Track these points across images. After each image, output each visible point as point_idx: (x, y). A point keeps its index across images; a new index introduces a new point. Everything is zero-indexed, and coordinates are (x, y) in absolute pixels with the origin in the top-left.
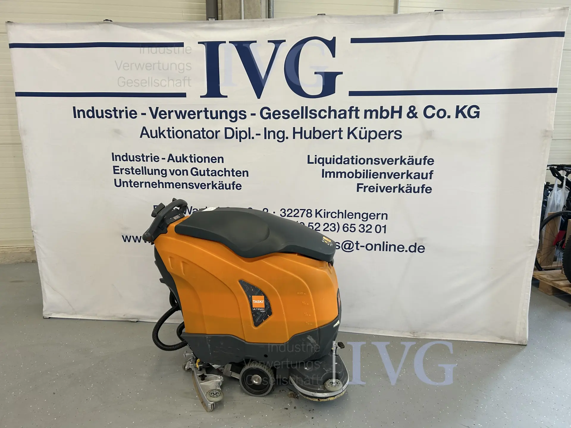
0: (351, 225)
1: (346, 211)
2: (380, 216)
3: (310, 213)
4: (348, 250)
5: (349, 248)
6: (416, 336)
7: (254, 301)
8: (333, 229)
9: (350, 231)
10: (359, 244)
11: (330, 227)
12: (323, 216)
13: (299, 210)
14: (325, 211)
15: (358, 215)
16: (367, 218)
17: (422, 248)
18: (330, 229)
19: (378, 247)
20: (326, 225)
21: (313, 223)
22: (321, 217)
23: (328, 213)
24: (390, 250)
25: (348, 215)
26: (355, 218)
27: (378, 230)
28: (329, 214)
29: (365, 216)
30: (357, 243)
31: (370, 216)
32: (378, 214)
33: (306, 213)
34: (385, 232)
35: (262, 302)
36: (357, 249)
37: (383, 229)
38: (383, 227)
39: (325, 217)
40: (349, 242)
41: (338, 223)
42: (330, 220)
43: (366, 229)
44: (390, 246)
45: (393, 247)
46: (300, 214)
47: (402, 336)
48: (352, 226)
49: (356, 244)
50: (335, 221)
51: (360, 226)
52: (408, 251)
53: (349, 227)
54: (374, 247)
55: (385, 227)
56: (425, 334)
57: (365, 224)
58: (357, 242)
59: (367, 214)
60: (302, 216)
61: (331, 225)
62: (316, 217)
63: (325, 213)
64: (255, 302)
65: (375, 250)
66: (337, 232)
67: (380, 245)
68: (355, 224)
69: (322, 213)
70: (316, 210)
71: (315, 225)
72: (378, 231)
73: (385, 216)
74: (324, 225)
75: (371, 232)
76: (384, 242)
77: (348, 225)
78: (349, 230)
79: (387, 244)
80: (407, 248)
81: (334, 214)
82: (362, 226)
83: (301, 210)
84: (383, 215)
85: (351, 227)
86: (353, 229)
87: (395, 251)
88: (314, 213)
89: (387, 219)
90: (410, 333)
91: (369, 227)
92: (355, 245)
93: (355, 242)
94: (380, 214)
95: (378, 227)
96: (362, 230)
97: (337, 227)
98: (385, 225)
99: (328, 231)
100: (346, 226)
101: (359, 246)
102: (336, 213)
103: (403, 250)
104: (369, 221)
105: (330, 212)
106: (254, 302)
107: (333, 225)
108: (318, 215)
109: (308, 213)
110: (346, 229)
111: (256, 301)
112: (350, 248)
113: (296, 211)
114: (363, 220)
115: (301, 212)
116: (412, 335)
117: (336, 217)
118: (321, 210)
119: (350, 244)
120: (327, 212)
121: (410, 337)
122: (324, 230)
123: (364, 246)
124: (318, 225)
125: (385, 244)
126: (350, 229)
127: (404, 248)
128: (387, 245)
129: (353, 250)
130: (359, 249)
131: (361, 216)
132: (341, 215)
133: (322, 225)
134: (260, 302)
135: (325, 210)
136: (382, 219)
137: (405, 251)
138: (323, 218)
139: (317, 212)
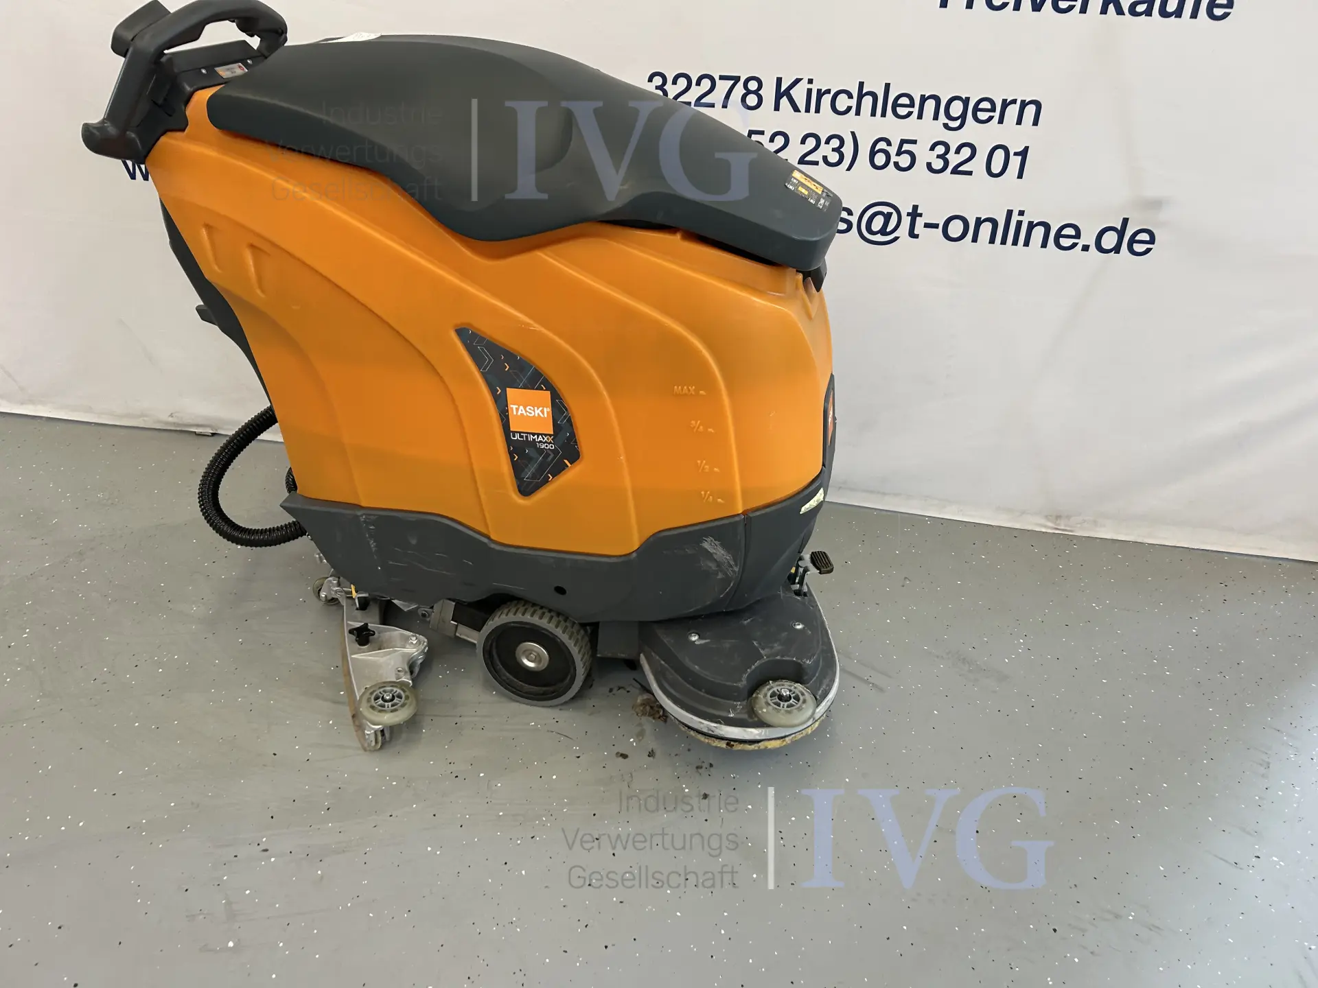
0: (903, 142)
1: (887, 86)
2: (1013, 111)
3: (756, 92)
4: (879, 238)
5: (883, 232)
6: (1063, 527)
7: (514, 407)
8: (834, 158)
9: (896, 165)
10: (920, 215)
11: (825, 150)
12: (802, 105)
13: (717, 78)
14: (810, 86)
15: (930, 105)
16: (963, 117)
17: (1145, 237)
18: (825, 158)
19: (986, 229)
20: (811, 142)
21: (762, 133)
22: (796, 109)
23: (820, 94)
24: (1026, 244)
25: (895, 105)
26: (920, 117)
27: (996, 167)
28: (826, 100)
29: (957, 109)
30: (915, 214)
31: (976, 109)
32: (1005, 104)
33: (739, 90)
34: (1020, 176)
35: (542, 412)
36: (913, 235)
37: (1015, 161)
38: (1016, 154)
39: (808, 110)
40: (886, 210)
41: (853, 134)
42: (826, 122)
43: (954, 159)
44: (1031, 226)
45: (1039, 232)
46: (717, 96)
47: (1018, 526)
48: (906, 147)
49: (909, 214)
50: (843, 125)
51: (932, 148)
52: (1093, 248)
53: (893, 150)
54: (971, 229)
55: (1024, 154)
56: (1095, 523)
57: (954, 139)
58: (915, 207)
59: (966, 102)
60: (725, 106)
61: (827, 142)
62: (777, 108)
63: (809, 91)
64: (517, 409)
65: (975, 240)
66: (849, 169)
67: (994, 223)
68: (914, 142)
69: (799, 94)
70: (779, 81)
71: (772, 140)
72: (996, 169)
73: (1031, 110)
74: (803, 142)
75: (970, 173)
76: (1010, 213)
77: (889, 144)
78: (891, 164)
79: (1020, 218)
80: (1088, 238)
81: (843, 97)
82: (940, 150)
83: (722, 78)
84: (1024, 105)
85: (899, 153)
86: (905, 161)
87: (1044, 245)
88: (769, 93)
89: (1036, 123)
90: (1047, 517)
91: (966, 152)
92: (906, 221)
93: (906, 209)
94: (1014, 102)
95: (999, 154)
96: (938, 164)
97: (848, 150)
98: (1026, 149)
99: (816, 163)
100: (882, 145)
101: (920, 222)
102: (850, 96)
103: (1075, 245)
104: (971, 131)
105: (828, 91)
106: (515, 413)
107: (835, 143)
108: (784, 101)
109: (749, 92)
110: (880, 159)
111: (521, 408)
112: (888, 230)
113: (706, 84)
114: (946, 126)
115: (723, 86)
116: (1050, 524)
117: (849, 108)
118: (797, 81)
119: (888, 217)
120: (819, 91)
121: (1044, 530)
122: (802, 161)
123: (936, 226)
124: (780, 141)
125: (1015, 218)
126: (894, 158)
127: (1078, 236)
128: (1019, 223)
129: (896, 239)
130: (917, 236)
131: (941, 107)
132: (867, 101)
133: (795, 139)
134: (538, 411)
135: (810, 81)
136: (1019, 122)
137: (1079, 247)
138: (800, 112)
139: (783, 89)
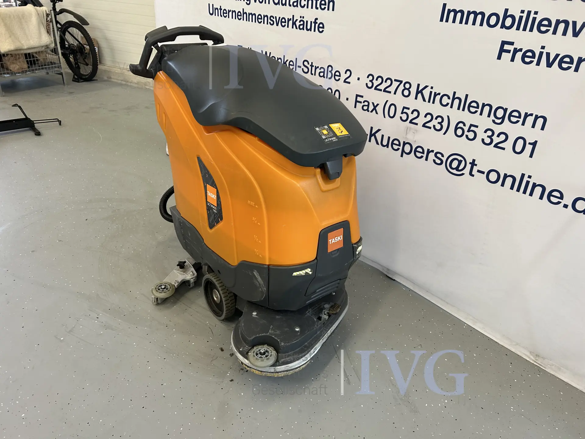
0: (471, 125)
1: (467, 96)
2: (530, 120)
3: (408, 89)
4: (454, 171)
5: (457, 169)
6: (539, 362)
8: (438, 127)
9: (467, 136)
10: (476, 165)
11: (435, 122)
12: (427, 99)
13: (393, 80)
14: (431, 90)
15: (487, 109)
16: (503, 118)
18: (434, 126)
19: (509, 181)
20: (429, 117)
21: (408, 109)
22: (424, 100)
23: (436, 95)
24: (531, 194)
25: (470, 106)
26: (481, 114)
27: (518, 148)
28: (438, 97)
29: (500, 113)
30: (473, 164)
31: (510, 115)
32: (526, 115)
33: (401, 87)
34: (531, 156)
36: (471, 174)
37: (529, 148)
38: (530, 144)
39: (429, 102)
40: (460, 158)
41: (448, 117)
42: (436, 109)
43: (496, 140)
44: (534, 185)
45: (538, 190)
46: (392, 89)
47: (513, 350)
48: (472, 128)
49: (470, 163)
50: (445, 112)
51: (485, 132)
52: (570, 207)
53: (466, 129)
54: (502, 179)
55: (534, 144)
56: (559, 369)
57: (498, 129)
58: (474, 160)
59: (505, 110)
60: (395, 93)
61: (436, 119)
62: (416, 98)
63: (431, 92)
65: (503, 185)
66: (444, 134)
67: (514, 179)
68: (477, 127)
69: (426, 93)
70: (419, 85)
71: (412, 113)
72: (518, 149)
73: (540, 121)
74: (425, 116)
75: (504, 149)
76: (523, 175)
77: (464, 125)
78: (464, 136)
79: (529, 179)
80: (568, 200)
81: (445, 98)
82: (489, 133)
83: (396, 80)
84: (537, 117)
85: (469, 131)
86: (471, 135)
87: (541, 198)
88: (413, 90)
89: (543, 129)
90: (531, 352)
91: (503, 137)
92: (469, 166)
93: (469, 160)
94: (531, 115)
95: (520, 142)
96: (488, 141)
97: (445, 124)
98: (536, 142)
99: (430, 128)
100: (461, 125)
101: (475, 169)
102: (449, 98)
103: (559, 203)
104: (506, 126)
105: (439, 94)
107: (439, 120)
108: (420, 95)
109: (405, 89)
110: (459, 132)
112: (460, 169)
113: (389, 82)
114: (494, 121)
115: (395, 84)
116: (532, 357)
117: (448, 104)
118: (426, 87)
119: (460, 162)
120: (435, 93)
121: (528, 359)
122: (424, 126)
123: (483, 173)
124: (416, 114)
125: (526, 179)
126: (466, 133)
127: (562, 197)
128: (528, 182)
129: (463, 174)
130: (473, 176)
131: (492, 111)
132: (457, 102)
133: (422, 115)
135: (432, 88)
136: (533, 126)
137: (562, 205)
138: (426, 101)
139: (420, 89)
